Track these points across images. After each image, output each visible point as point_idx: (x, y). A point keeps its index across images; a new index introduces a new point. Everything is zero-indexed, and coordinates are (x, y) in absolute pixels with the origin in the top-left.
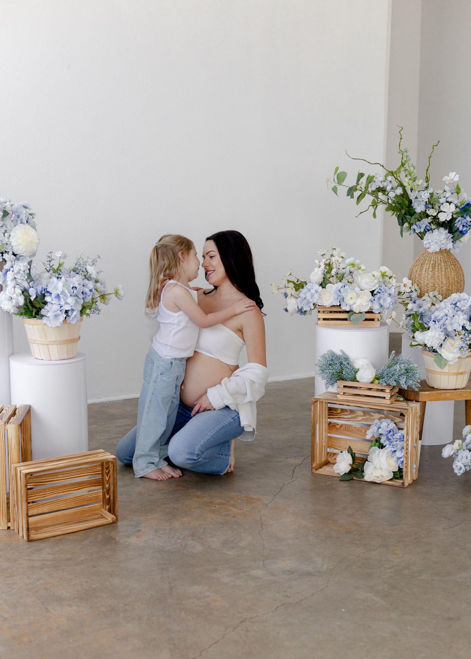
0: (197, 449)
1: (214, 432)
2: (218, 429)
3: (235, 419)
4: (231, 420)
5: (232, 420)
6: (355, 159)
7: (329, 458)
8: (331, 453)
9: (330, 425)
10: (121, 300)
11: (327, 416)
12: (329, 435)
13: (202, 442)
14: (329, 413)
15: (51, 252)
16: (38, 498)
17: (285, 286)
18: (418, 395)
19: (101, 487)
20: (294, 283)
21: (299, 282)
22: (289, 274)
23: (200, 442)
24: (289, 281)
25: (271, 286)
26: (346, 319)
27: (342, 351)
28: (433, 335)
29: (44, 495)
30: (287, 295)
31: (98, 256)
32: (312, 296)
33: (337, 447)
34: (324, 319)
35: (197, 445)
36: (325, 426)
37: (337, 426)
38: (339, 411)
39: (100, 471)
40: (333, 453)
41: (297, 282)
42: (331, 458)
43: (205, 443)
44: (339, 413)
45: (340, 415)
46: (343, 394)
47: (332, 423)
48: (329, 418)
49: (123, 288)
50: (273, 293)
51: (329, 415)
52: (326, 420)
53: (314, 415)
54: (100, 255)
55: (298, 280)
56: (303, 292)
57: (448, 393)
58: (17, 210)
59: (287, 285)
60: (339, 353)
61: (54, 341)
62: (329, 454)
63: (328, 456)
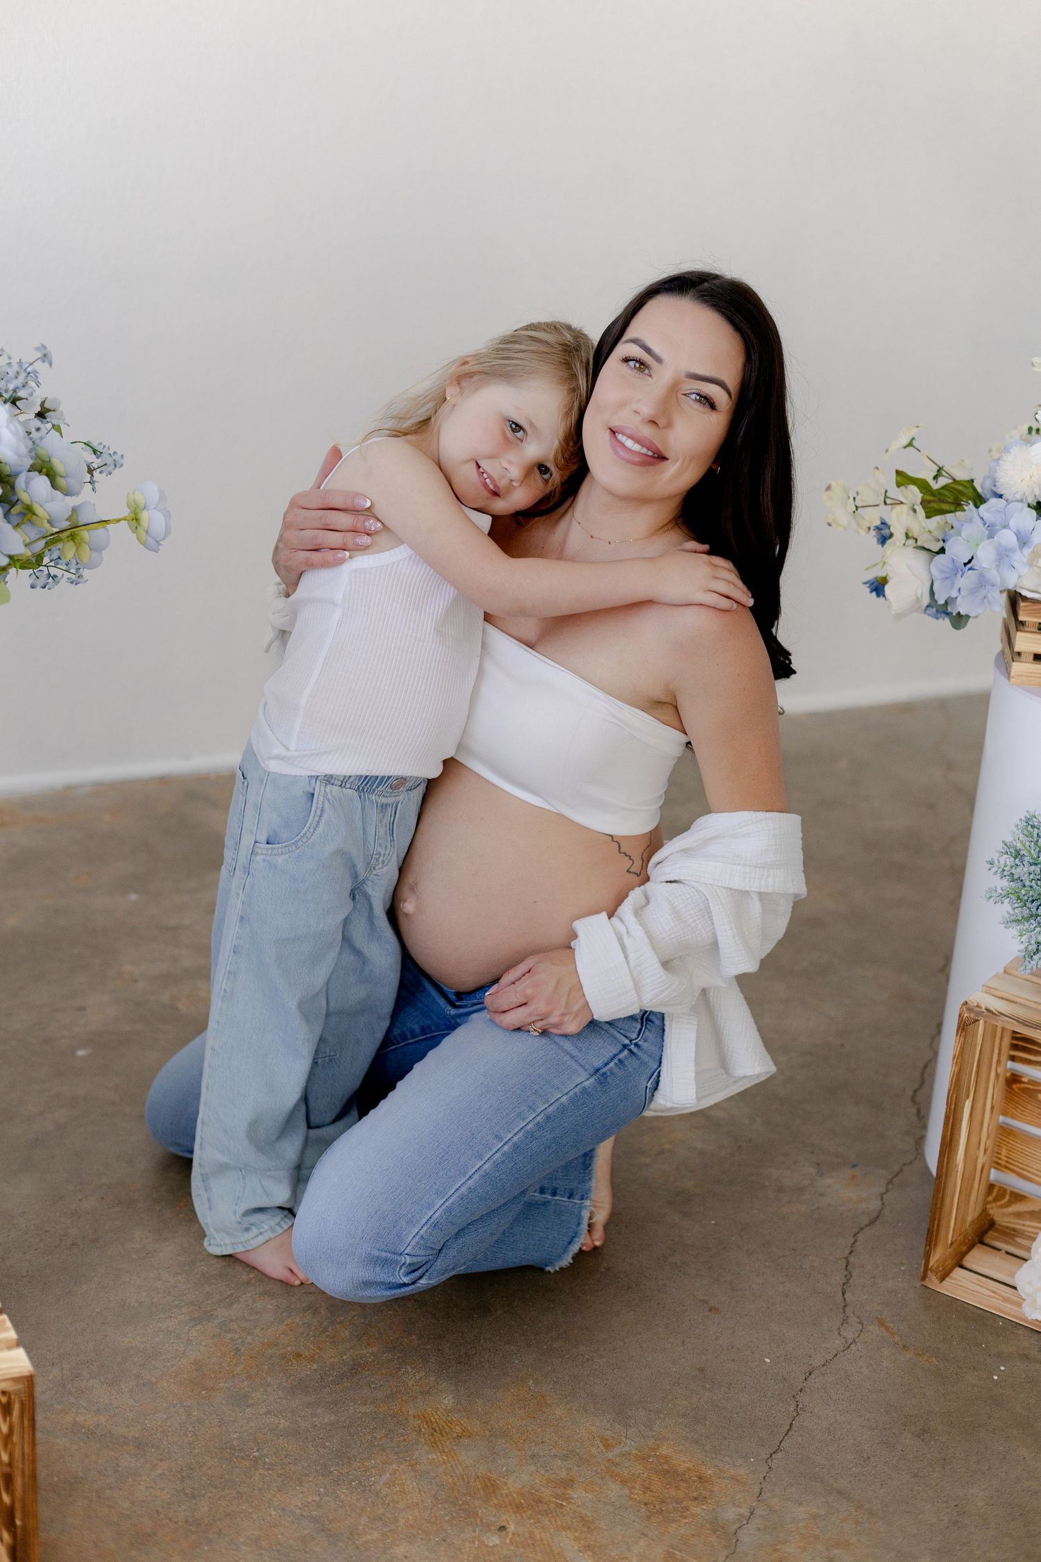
0: (413, 1243)
1: (497, 1155)
2: (521, 1134)
3: (604, 1073)
5: (592, 1080)
7: (994, 1205)
8: (1005, 1190)
9: (1015, 1086)
10: (156, 551)
11: (1006, 1051)
12: (1003, 1122)
13: (437, 1210)
14: (1014, 1041)
17: (886, 497)
20: (923, 485)
21: (943, 481)
22: (906, 442)
23: (429, 1207)
24: (903, 479)
25: (829, 493)
30: (885, 532)
31: (39, 355)
32: (1003, 555)
33: (1033, 1174)
35: (410, 1222)
36: (993, 1091)
40: (1012, 1193)
41: (935, 478)
42: (1002, 1207)
43: (449, 1210)
47: (1025, 1080)
48: (1013, 1058)
49: (163, 496)
50: (829, 525)
51: (1014, 1047)
52: (999, 1071)
54: (51, 348)
55: (940, 469)
56: (963, 534)
59: (895, 493)
62: (995, 1193)
63: (990, 1199)
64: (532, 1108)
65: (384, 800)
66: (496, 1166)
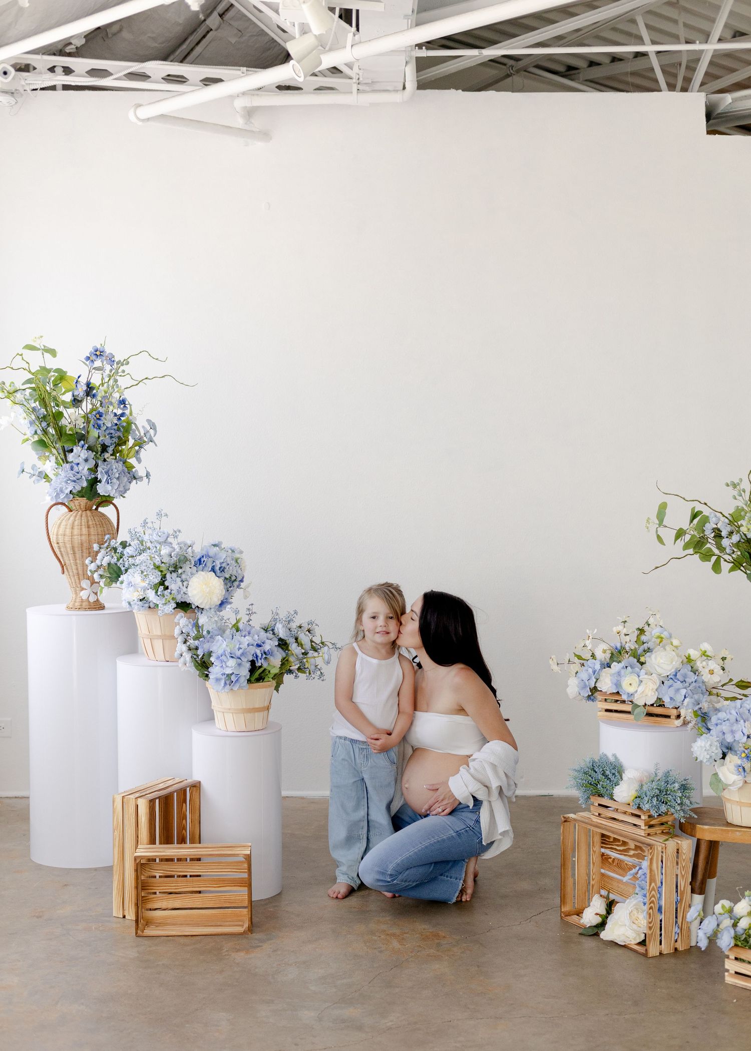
0: (391, 869)
1: (419, 847)
2: (428, 844)
4: (453, 834)
6: (666, 494)
9: (603, 857)
11: (600, 845)
12: (603, 871)
13: (399, 860)
14: (602, 840)
15: (252, 604)
16: (169, 889)
18: (695, 830)
19: (246, 888)
23: (396, 859)
26: (629, 713)
27: (614, 756)
28: (703, 745)
29: (175, 886)
34: (607, 710)
36: (598, 858)
37: (609, 860)
38: (612, 840)
39: (246, 869)
44: (611, 842)
45: (612, 845)
46: (597, 814)
47: (605, 854)
48: (602, 847)
51: (602, 843)
53: (563, 839)
57: (739, 831)
58: (216, 554)
60: (612, 759)
61: (229, 709)
64: (433, 837)
65: (362, 747)
66: (419, 851)
